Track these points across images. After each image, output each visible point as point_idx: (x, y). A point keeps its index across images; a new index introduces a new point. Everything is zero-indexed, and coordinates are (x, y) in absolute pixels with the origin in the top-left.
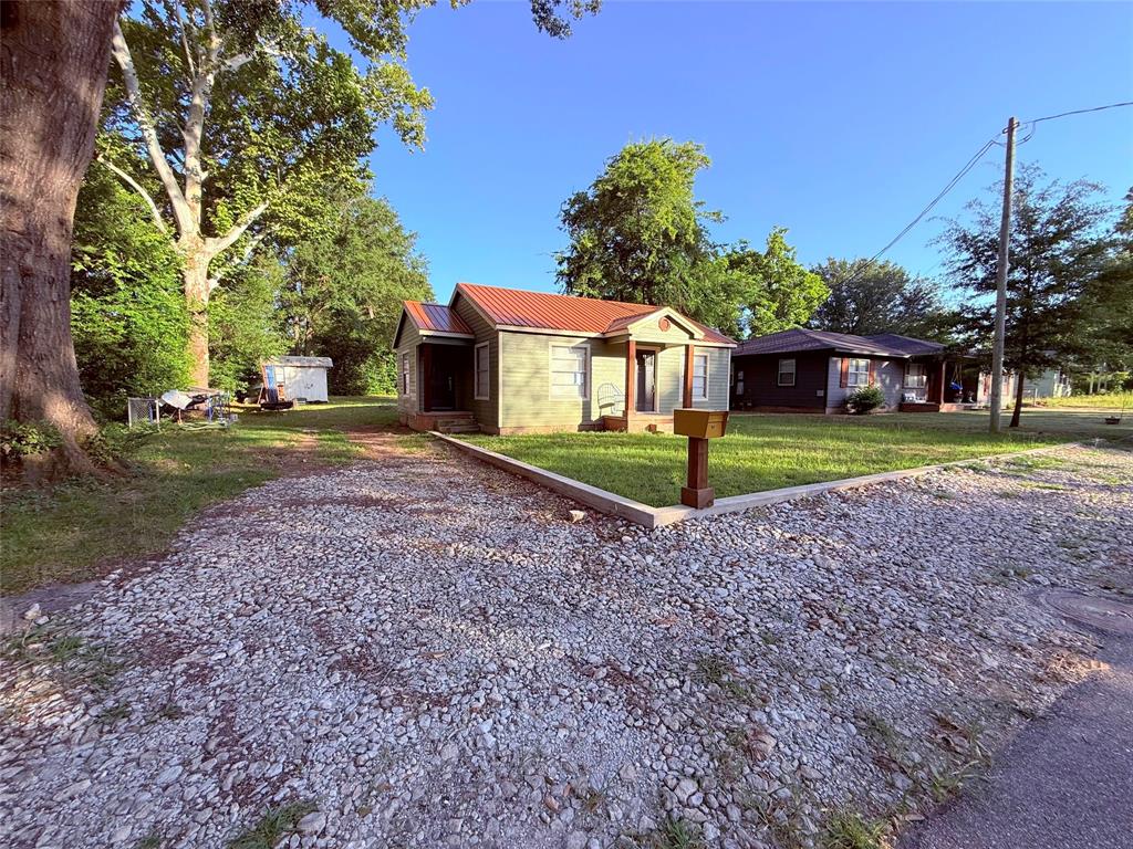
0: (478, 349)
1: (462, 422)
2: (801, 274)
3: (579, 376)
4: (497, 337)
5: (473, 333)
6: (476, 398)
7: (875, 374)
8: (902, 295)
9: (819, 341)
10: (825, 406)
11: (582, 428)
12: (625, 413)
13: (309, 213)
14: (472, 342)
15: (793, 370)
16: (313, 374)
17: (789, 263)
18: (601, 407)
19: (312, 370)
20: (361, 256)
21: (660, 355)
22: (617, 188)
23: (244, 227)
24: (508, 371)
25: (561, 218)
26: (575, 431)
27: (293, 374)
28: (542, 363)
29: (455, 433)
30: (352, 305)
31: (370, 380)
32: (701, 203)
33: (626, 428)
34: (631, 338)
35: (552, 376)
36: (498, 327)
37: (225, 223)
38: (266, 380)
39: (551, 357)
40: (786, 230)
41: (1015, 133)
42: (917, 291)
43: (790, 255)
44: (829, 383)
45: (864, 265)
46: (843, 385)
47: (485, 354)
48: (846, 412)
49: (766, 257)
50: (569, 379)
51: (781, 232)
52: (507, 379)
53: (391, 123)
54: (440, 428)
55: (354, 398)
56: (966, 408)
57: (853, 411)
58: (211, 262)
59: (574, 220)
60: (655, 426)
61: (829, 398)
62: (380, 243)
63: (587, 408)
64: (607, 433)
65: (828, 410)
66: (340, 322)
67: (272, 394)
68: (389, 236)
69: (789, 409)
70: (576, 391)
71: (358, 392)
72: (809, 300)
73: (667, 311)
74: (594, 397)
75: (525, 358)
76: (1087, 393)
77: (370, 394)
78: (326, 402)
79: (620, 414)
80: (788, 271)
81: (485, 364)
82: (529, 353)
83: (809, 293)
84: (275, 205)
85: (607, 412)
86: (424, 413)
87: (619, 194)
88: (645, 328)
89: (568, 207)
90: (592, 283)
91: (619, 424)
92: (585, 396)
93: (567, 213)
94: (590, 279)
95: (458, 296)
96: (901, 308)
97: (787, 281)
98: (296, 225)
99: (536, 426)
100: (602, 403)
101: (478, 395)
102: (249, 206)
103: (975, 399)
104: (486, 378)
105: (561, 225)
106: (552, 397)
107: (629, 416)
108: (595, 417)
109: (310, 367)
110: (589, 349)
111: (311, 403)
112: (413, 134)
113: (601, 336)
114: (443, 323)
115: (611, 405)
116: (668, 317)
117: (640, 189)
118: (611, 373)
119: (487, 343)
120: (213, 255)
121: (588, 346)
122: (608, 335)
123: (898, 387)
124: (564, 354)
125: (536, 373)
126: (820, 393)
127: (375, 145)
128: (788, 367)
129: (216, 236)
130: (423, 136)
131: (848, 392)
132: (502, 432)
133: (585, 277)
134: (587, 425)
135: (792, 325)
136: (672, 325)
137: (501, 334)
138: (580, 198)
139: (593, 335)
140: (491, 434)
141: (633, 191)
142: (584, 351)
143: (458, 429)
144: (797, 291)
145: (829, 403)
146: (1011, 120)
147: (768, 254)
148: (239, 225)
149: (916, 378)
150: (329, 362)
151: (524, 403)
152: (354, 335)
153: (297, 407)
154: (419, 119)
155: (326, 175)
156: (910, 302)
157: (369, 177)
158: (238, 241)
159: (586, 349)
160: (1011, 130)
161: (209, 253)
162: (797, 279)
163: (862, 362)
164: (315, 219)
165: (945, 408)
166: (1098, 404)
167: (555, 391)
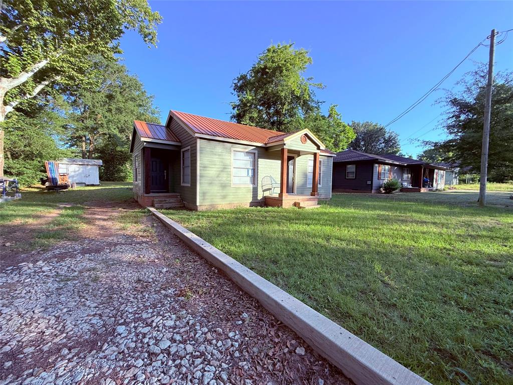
0: (183, 152)
1: (172, 200)
2: (344, 126)
3: (250, 172)
4: (196, 143)
5: (180, 142)
6: (182, 184)
7: (392, 173)
8: (384, 139)
9: (367, 156)
10: (372, 189)
11: (252, 204)
12: (281, 194)
13: (81, 71)
14: (180, 147)
15: (354, 170)
16: (90, 169)
17: (338, 121)
18: (264, 191)
19: (89, 167)
20: (121, 105)
21: (298, 159)
22: (266, 67)
23: (31, 74)
24: (204, 167)
25: (233, 88)
26: (248, 206)
27: (77, 169)
28: (228, 162)
29: (167, 209)
30: (116, 132)
31: (128, 173)
32: (311, 78)
33: (282, 205)
34: (285, 147)
35: (233, 171)
36: (197, 135)
37: (15, 69)
38: (48, 172)
39: (232, 159)
40: (337, 106)
41: (495, 38)
42: (390, 137)
43: (339, 117)
44: (374, 177)
45: (367, 125)
46: (379, 178)
47: (188, 155)
48: (380, 192)
49: (328, 117)
50: (244, 173)
51: (334, 106)
52: (203, 172)
53: (137, 29)
54: (156, 205)
55: (119, 182)
56: (430, 190)
57: (383, 192)
58: (6, 94)
59: (240, 89)
60: (299, 203)
61: (374, 185)
62: (133, 99)
63: (255, 191)
64: (270, 208)
65: (373, 191)
66: (110, 141)
67: (53, 180)
68: (138, 96)
69: (352, 190)
70: (248, 180)
71: (122, 180)
72: (348, 138)
73: (306, 131)
74: (259, 185)
75: (216, 159)
76: (465, 183)
77: (128, 181)
78: (98, 185)
79: (277, 196)
80: (338, 125)
81: (188, 162)
82: (220, 155)
83: (347, 135)
84: (54, 61)
85: (267, 194)
86: (146, 195)
87: (267, 70)
88: (292, 142)
89: (236, 81)
90: (251, 119)
91: (278, 202)
92: (254, 183)
93: (236, 85)
94: (250, 118)
95: (171, 119)
96: (383, 144)
97: (338, 130)
98: (71, 78)
99: (223, 205)
100: (265, 188)
101: (183, 182)
102: (34, 60)
103: (432, 186)
104: (188, 171)
105: (233, 91)
106: (234, 184)
107: (284, 198)
108: (260, 197)
109: (88, 165)
110: (256, 155)
111: (88, 185)
112: (150, 37)
113: (264, 146)
114: (159, 134)
115: (270, 189)
116: (306, 135)
117: (279, 69)
118: (270, 169)
119: (189, 147)
120: (8, 90)
121: (256, 152)
122: (268, 145)
123: (400, 180)
124: (242, 156)
125: (225, 168)
126: (369, 183)
127: (122, 32)
128: (351, 168)
129: (9, 77)
130: (156, 39)
131: (381, 182)
132: (199, 209)
133: (247, 117)
134: (255, 203)
135: (341, 150)
136: (308, 140)
137: (199, 141)
138: (243, 77)
139: (260, 145)
140: (191, 210)
141: (275, 69)
142: (253, 155)
143: (168, 205)
144: (342, 134)
145: (374, 188)
146: (493, 31)
147: (329, 116)
148: (27, 72)
149: (406, 175)
150: (100, 162)
151: (215, 190)
152: (119, 149)
153: (76, 188)
154: (152, 28)
155: (90, 46)
156: (387, 142)
157: (119, 52)
158: (27, 82)
159: (254, 153)
160: (492, 36)
161: (4, 88)
162: (342, 128)
163: (387, 167)
164: (85, 76)
165: (423, 190)
166: (474, 188)
167: (235, 181)
